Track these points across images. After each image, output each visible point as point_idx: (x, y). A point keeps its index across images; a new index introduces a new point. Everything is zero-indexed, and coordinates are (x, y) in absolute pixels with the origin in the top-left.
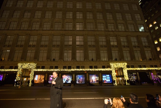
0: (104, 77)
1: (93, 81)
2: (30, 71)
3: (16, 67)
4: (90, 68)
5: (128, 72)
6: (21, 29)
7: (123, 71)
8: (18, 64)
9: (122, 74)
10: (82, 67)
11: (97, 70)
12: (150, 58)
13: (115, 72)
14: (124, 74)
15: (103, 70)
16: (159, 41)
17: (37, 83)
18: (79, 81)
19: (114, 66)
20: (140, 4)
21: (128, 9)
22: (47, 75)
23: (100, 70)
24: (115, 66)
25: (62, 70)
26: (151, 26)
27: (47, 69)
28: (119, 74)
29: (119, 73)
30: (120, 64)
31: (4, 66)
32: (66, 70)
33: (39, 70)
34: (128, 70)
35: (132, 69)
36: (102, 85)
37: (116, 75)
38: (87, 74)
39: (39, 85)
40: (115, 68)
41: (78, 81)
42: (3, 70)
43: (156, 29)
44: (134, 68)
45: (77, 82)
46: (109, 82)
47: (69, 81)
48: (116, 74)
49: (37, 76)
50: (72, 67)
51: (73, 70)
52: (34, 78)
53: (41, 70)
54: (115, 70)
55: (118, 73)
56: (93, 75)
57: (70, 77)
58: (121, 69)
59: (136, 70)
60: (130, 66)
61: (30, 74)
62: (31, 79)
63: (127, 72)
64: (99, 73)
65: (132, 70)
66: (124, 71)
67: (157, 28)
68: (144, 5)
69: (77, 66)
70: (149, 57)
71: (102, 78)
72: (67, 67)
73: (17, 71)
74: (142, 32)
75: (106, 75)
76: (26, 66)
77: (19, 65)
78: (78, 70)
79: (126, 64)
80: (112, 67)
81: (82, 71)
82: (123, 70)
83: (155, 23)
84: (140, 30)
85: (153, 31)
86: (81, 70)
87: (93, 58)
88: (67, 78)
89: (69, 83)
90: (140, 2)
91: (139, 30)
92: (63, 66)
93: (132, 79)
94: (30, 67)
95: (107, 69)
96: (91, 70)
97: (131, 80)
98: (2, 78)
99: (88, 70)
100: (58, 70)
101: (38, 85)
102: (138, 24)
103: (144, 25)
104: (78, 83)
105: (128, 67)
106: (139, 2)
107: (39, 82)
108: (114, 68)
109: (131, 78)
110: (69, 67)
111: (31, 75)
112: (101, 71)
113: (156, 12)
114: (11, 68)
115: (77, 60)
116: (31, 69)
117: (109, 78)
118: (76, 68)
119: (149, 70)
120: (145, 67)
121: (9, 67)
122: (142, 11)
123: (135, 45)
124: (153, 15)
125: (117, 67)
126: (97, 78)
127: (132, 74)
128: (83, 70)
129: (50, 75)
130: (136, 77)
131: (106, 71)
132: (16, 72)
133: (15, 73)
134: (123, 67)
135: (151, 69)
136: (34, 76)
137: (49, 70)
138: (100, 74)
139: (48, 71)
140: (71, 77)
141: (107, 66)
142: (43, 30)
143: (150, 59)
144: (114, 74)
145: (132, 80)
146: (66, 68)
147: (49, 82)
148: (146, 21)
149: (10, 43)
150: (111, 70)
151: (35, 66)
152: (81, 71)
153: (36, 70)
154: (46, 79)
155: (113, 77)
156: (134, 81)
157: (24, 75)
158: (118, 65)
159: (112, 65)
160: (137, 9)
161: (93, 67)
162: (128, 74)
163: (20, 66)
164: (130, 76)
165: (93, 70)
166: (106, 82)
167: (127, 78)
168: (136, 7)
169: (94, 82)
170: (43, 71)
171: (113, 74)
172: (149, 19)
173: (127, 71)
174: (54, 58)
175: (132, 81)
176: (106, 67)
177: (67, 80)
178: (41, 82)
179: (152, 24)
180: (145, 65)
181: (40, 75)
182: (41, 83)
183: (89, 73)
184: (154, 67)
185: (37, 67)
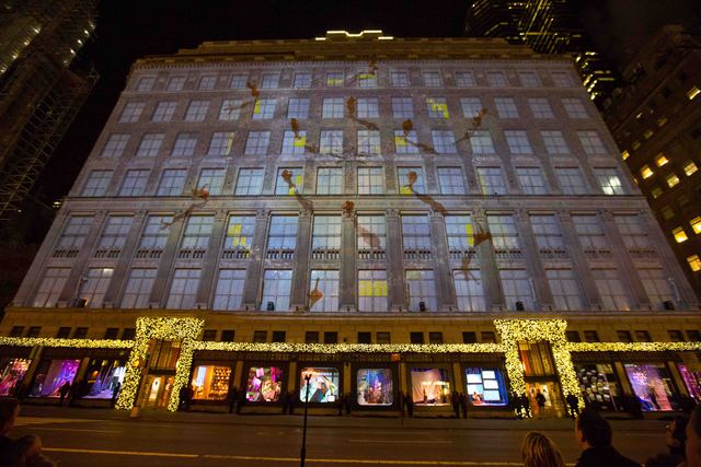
0: (471, 378)
1: (426, 397)
2: (179, 350)
3: (130, 334)
4: (414, 342)
5: (577, 358)
6: (160, 193)
7: (555, 355)
8: (138, 323)
9: (548, 369)
10: (382, 335)
11: (441, 348)
12: (665, 299)
13: (520, 358)
14: (559, 369)
15: (466, 351)
16: (692, 230)
17: (201, 400)
18: (368, 396)
19: (513, 333)
20: (593, 97)
21: (550, 115)
22: (240, 365)
23: (453, 348)
24: (515, 335)
25: (301, 347)
26: (648, 173)
27: (244, 342)
28: (538, 371)
29: (535, 361)
30: (535, 325)
31: (87, 329)
32: (315, 348)
33: (212, 346)
34: (573, 353)
35: (591, 346)
36: (465, 416)
37: (524, 373)
38: (403, 366)
39: (209, 408)
40: (518, 343)
41: (363, 393)
42: (81, 341)
43: (671, 185)
44: (598, 341)
45: (362, 402)
46: (494, 402)
47: (329, 393)
48: (522, 367)
49: (202, 371)
50: (341, 336)
51: (343, 347)
52: (191, 377)
53: (220, 346)
54: (519, 351)
55: (530, 365)
56: (425, 370)
57: (333, 376)
58: (545, 347)
59: (610, 353)
60: (582, 336)
61: (178, 363)
62: (178, 382)
63: (573, 360)
64: (451, 363)
65: (592, 352)
66: (559, 355)
67: (673, 181)
68: (609, 100)
69: (360, 334)
70: (660, 296)
71: (465, 383)
72: (322, 337)
73: (131, 349)
74: (614, 196)
75: (480, 373)
76: (164, 328)
77: (142, 324)
78: (364, 347)
79: (563, 325)
80: (504, 337)
81: (380, 353)
82: (554, 350)
83: (663, 162)
84: (604, 189)
85: (661, 193)
86: (377, 347)
87: (426, 301)
88: (321, 380)
89: (328, 404)
90: (594, 90)
91: (601, 190)
92: (307, 333)
93: (595, 393)
94: (180, 334)
95: (483, 347)
96: (416, 348)
97: (592, 395)
98: (74, 375)
99: (407, 349)
100: (286, 345)
101: (202, 408)
102: (595, 168)
103: (620, 170)
104: (367, 404)
105: (572, 336)
106: (589, 90)
107: (211, 395)
108: (513, 342)
109: (593, 387)
110: (327, 334)
111: (181, 366)
112: (459, 354)
113: (662, 124)
114: (111, 335)
115: (361, 308)
116: (182, 340)
117: (495, 385)
118: (356, 340)
119: (667, 352)
120: (649, 339)
121: (103, 330)
122: (605, 119)
123: (591, 249)
124: (651, 134)
125: (526, 339)
126: (443, 387)
127: (595, 368)
128: (387, 347)
129: (253, 369)
130: (613, 384)
131: (479, 353)
132: (128, 351)
133: (122, 354)
134: (550, 338)
135: (674, 346)
136: (193, 370)
137: (250, 347)
138: (456, 367)
139: (247, 352)
140: (336, 379)
141: (483, 333)
142: (235, 197)
143: (668, 306)
144: (516, 367)
145: (599, 397)
146: (317, 341)
147: (248, 396)
148: (626, 156)
149: (117, 244)
150: (499, 348)
151: (200, 331)
152: (377, 353)
153: (202, 347)
154: (237, 384)
155: (509, 381)
156: (605, 402)
157: (153, 364)
158: (528, 331)
159: (503, 327)
160: (584, 116)
161: (427, 337)
162: (575, 369)
163: (144, 329)
164: (585, 378)
165: (426, 348)
166: (484, 404)
167: (571, 386)
168: (580, 108)
169: (432, 401)
170: (225, 351)
171: (509, 368)
172: (636, 148)
173: (568, 357)
174: (272, 300)
175: (596, 401)
176: (479, 336)
177: (321, 392)
178: (217, 395)
179: (653, 166)
180: (645, 332)
181: (213, 367)
182: (215, 401)
183: (407, 363)
184: (686, 338)
185: (207, 336)
